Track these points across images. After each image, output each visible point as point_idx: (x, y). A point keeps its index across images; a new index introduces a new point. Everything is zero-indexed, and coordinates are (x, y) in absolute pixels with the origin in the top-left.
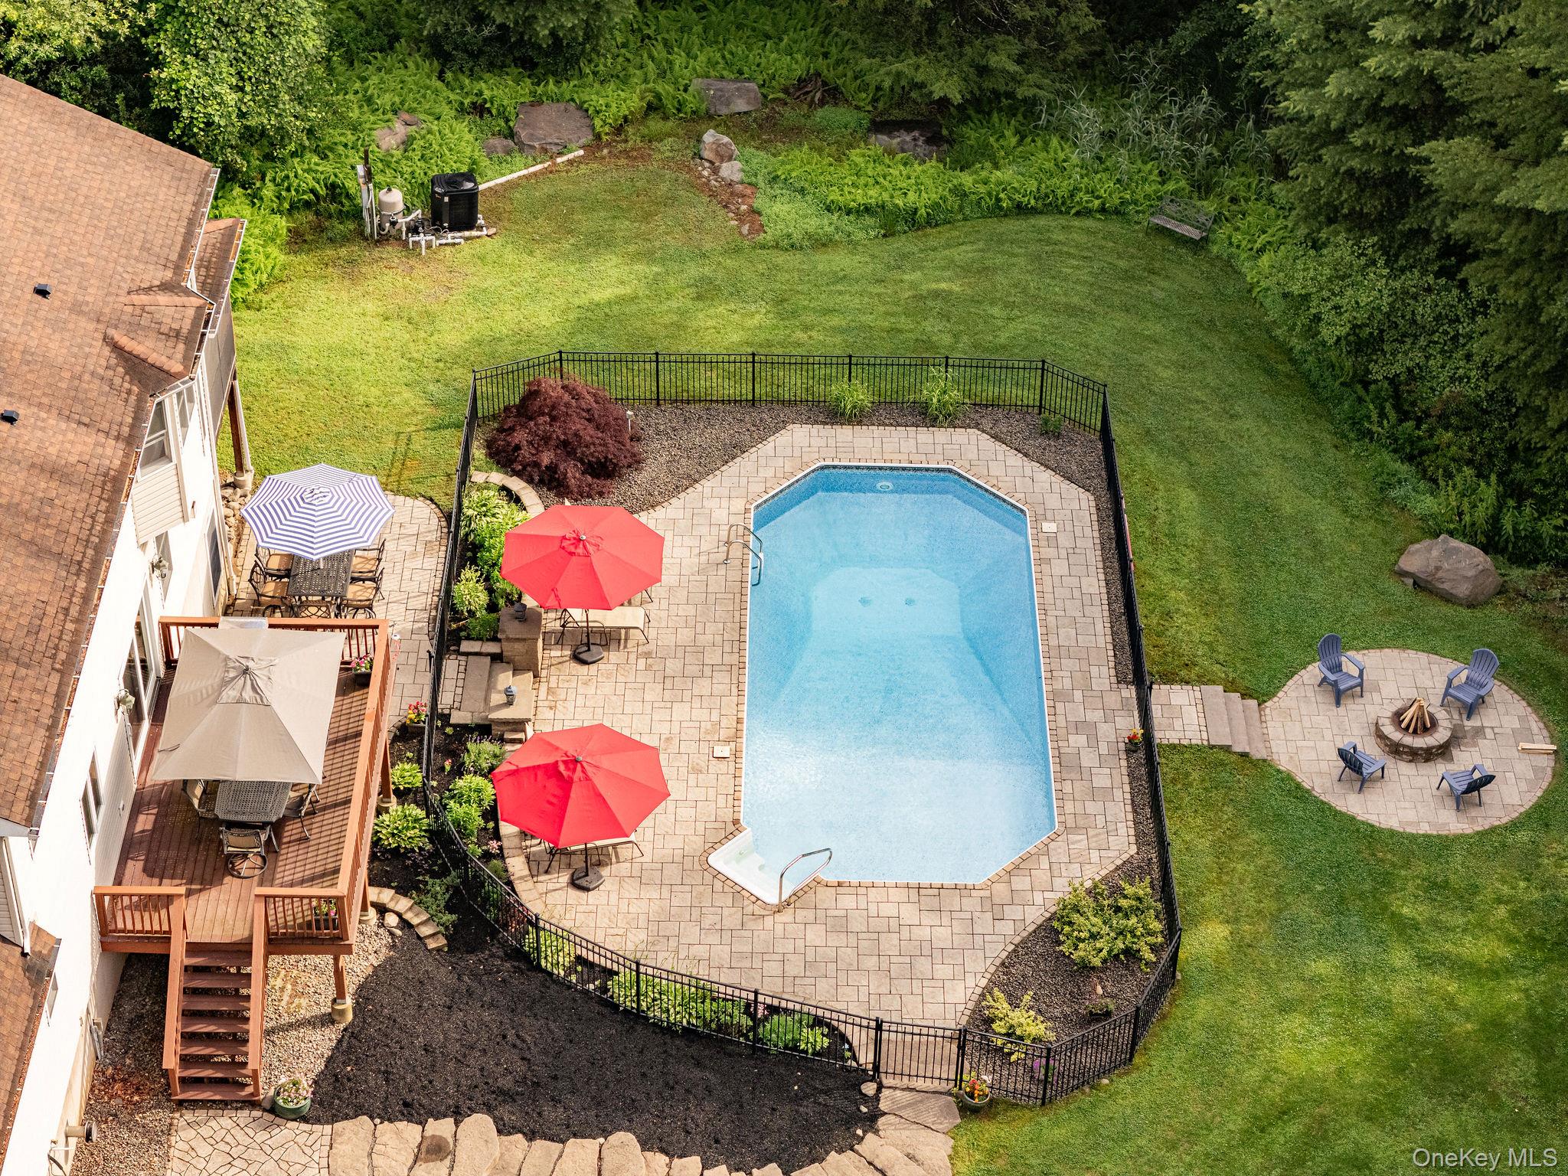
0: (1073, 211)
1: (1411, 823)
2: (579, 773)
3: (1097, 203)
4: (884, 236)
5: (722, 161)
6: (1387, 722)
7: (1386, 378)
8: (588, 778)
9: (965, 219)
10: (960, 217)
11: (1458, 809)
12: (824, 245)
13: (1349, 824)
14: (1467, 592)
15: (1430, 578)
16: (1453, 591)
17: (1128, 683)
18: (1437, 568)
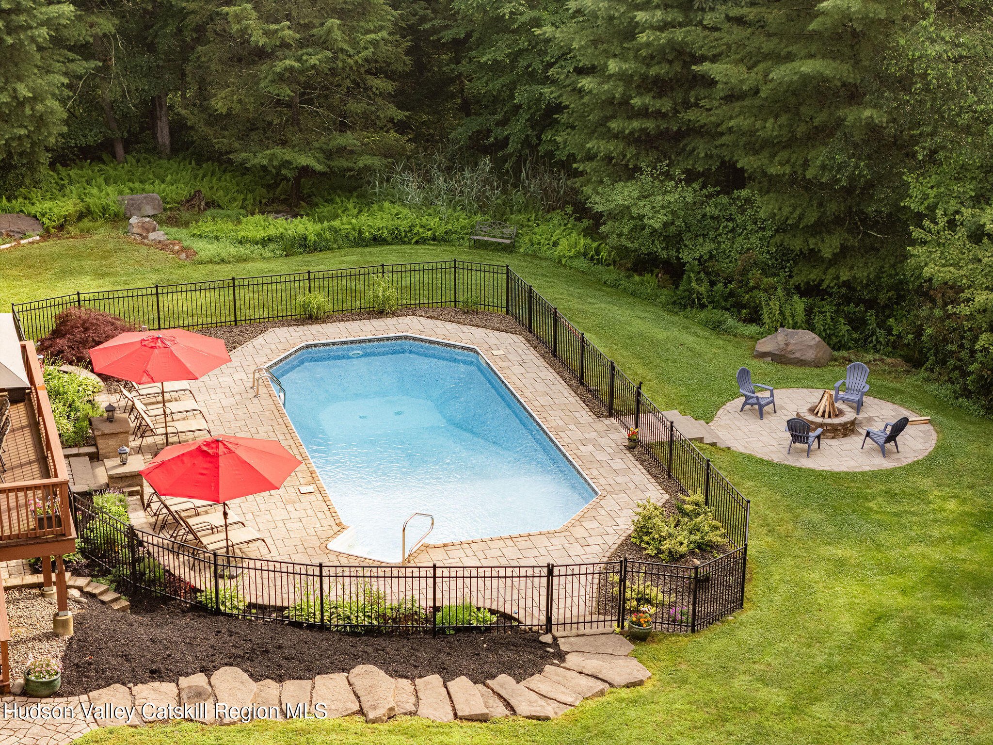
0: (414, 241)
1: (856, 467)
2: (221, 450)
3: (429, 233)
4: (286, 256)
5: (148, 232)
6: (807, 414)
7: (695, 259)
8: (230, 451)
9: (339, 248)
10: (335, 246)
11: (884, 456)
12: (245, 260)
13: (811, 472)
14: (813, 356)
15: (783, 353)
16: (803, 358)
17: (606, 417)
18: (787, 344)
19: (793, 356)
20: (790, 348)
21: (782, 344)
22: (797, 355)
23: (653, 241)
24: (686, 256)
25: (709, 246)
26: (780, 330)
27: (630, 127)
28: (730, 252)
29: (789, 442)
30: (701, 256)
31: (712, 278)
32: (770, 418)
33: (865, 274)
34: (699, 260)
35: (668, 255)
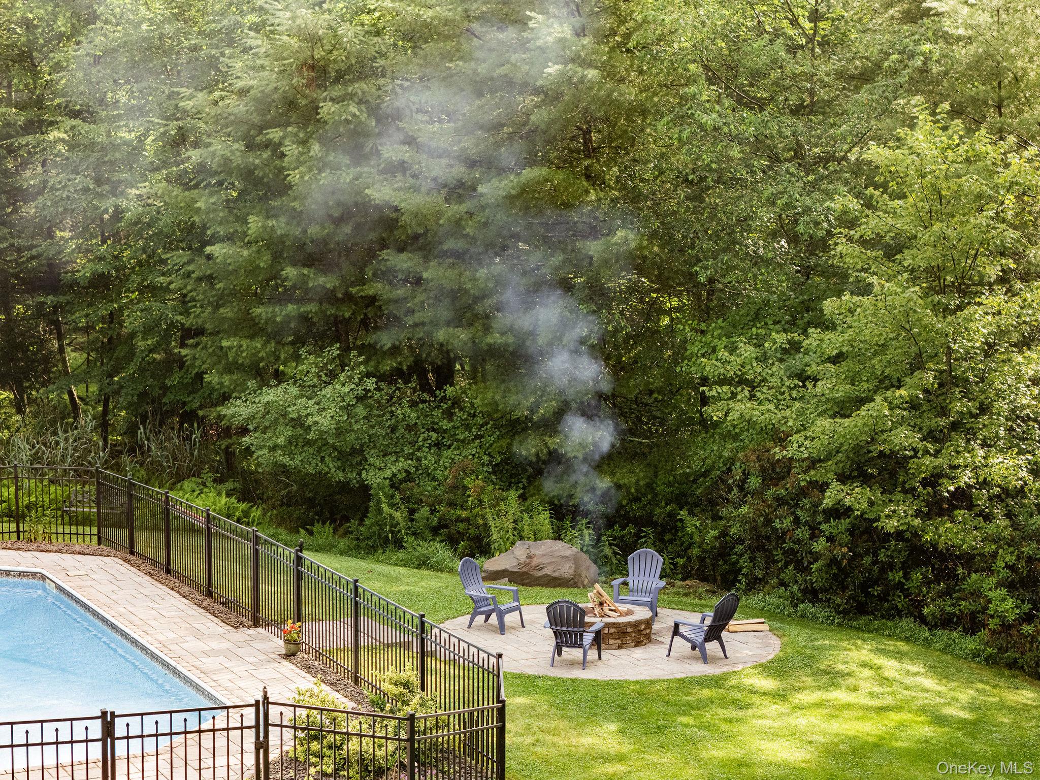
7: (385, 478)
11: (704, 662)
13: (596, 683)
14: (571, 572)
15: (525, 570)
16: (556, 574)
17: (249, 627)
18: (530, 557)
19: (540, 574)
20: (535, 562)
21: (523, 558)
22: (547, 571)
23: (323, 458)
24: (373, 478)
25: (402, 464)
26: (518, 543)
27: (284, 313)
28: (435, 469)
29: (551, 655)
30: (394, 475)
31: (412, 506)
32: (516, 634)
33: (633, 480)
34: (391, 479)
35: (345, 478)
